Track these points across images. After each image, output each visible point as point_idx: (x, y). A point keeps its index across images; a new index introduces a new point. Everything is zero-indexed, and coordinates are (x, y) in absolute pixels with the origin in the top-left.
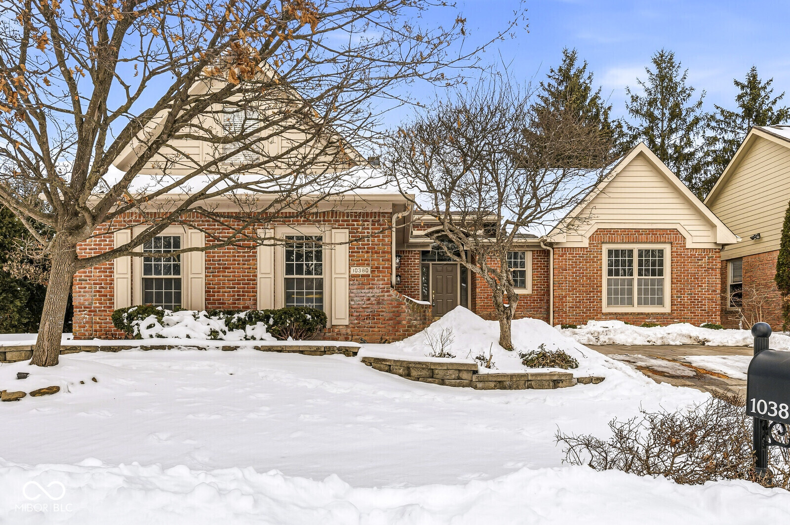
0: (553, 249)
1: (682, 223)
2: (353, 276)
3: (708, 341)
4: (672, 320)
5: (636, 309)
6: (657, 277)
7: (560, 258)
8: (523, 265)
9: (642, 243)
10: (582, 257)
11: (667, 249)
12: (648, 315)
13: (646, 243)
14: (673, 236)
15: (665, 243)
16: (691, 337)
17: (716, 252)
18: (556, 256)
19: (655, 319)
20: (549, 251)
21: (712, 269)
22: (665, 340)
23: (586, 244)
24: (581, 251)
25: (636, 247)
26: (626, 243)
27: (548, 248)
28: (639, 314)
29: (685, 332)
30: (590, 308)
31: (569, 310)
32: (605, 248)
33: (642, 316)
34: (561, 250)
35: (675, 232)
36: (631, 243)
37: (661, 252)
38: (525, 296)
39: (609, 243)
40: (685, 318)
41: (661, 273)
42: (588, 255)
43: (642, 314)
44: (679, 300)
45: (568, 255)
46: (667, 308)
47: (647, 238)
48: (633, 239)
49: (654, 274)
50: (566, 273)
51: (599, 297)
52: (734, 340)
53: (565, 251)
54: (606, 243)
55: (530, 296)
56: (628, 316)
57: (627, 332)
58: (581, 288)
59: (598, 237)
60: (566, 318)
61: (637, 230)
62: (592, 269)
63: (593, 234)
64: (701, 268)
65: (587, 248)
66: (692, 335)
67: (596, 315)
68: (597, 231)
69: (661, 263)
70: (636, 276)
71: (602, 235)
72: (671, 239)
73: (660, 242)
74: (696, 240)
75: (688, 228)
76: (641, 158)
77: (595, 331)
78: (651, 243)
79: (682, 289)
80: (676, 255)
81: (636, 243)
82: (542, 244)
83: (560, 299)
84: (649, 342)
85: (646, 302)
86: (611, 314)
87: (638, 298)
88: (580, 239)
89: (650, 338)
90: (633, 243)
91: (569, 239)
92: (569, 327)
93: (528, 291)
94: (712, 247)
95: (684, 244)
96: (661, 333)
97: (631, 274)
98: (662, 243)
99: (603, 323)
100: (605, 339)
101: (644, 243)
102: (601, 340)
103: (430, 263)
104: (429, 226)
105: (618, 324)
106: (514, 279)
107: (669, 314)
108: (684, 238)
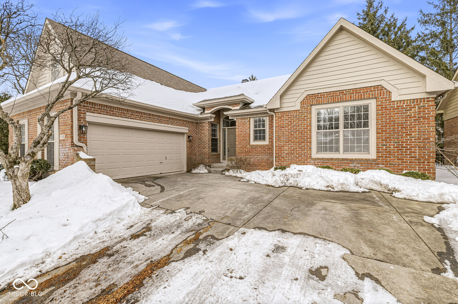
0: (275, 113)
1: (386, 79)
3: (396, 191)
4: (377, 166)
5: (341, 155)
6: (362, 129)
7: (280, 119)
8: (264, 126)
9: (346, 101)
10: (295, 117)
11: (372, 104)
12: (352, 161)
13: (351, 101)
14: (379, 92)
15: (369, 98)
16: (381, 185)
17: (428, 101)
18: (277, 119)
19: (359, 164)
20: (273, 115)
21: (424, 118)
22: (344, 186)
23: (298, 107)
24: (295, 113)
25: (341, 106)
26: (331, 103)
27: (272, 113)
28: (343, 159)
29: (377, 179)
30: (301, 154)
31: (286, 156)
32: (314, 109)
33: (345, 161)
34: (280, 113)
35: (380, 88)
36: (336, 102)
37: (366, 108)
39: (317, 104)
40: (392, 164)
41: (366, 125)
42: (300, 115)
43: (346, 159)
44: (384, 148)
45: (285, 117)
46: (372, 155)
47: (351, 97)
48: (338, 99)
49: (359, 126)
50: (284, 129)
51: (309, 146)
53: (283, 114)
54: (315, 105)
55: (267, 145)
56: (333, 161)
58: (295, 140)
59: (308, 101)
60: (283, 162)
61: (341, 92)
62: (303, 125)
63: (304, 99)
64: (410, 118)
65: (299, 111)
66: (383, 182)
67: (306, 160)
68: (306, 97)
69: (366, 117)
70: (341, 129)
71: (311, 99)
72: (375, 95)
73: (364, 99)
74: (403, 92)
75: (393, 83)
76: (344, 32)
77: (289, 174)
78: (355, 100)
79: (388, 138)
80: (380, 108)
81: (341, 102)
82: (268, 111)
83: (279, 148)
84: (328, 186)
85: (352, 150)
86: (318, 159)
87: (344, 147)
88: (293, 104)
89: (330, 183)
90: (338, 102)
91: (285, 105)
92: (280, 168)
93: (266, 142)
94: (425, 96)
95: (390, 97)
96: (346, 179)
97: (337, 128)
98: (367, 99)
99: (300, 167)
100: (292, 181)
101: (348, 101)
102: (290, 181)
103: (226, 128)
104: (212, 107)
105: (309, 168)
106: (259, 135)
107: (374, 160)
108: (390, 92)
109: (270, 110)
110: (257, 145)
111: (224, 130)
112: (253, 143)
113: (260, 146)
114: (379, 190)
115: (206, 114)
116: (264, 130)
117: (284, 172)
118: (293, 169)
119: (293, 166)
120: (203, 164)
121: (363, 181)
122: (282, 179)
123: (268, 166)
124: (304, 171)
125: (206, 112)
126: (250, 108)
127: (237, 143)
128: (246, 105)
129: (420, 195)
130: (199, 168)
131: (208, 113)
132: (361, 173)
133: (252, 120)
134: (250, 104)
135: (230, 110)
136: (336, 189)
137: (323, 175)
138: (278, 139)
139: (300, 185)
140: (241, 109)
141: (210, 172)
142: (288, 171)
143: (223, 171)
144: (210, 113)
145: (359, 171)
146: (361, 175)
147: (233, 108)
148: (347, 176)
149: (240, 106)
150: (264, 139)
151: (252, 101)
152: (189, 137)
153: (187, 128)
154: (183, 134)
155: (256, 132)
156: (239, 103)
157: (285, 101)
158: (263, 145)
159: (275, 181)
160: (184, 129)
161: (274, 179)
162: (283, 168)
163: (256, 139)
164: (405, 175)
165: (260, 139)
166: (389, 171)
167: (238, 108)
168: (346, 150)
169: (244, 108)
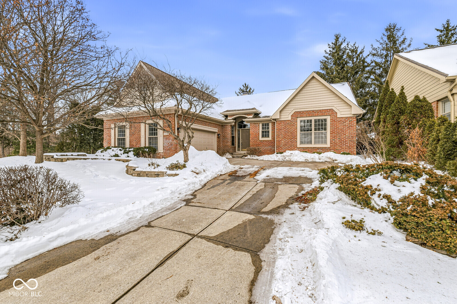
1: (335, 106)
2: (165, 136)
3: (336, 160)
4: (330, 150)
5: (313, 145)
7: (279, 125)
8: (268, 128)
9: (315, 116)
10: (288, 124)
11: (328, 118)
12: (318, 148)
13: (318, 116)
14: (331, 112)
15: (327, 115)
17: (353, 118)
18: (277, 124)
19: (321, 150)
20: (275, 122)
21: (351, 126)
23: (290, 118)
24: (288, 122)
25: (313, 119)
26: (308, 117)
28: (314, 148)
29: (329, 156)
30: (291, 145)
31: (283, 146)
32: (299, 120)
34: (279, 121)
35: (332, 110)
37: (325, 120)
38: (268, 141)
39: (300, 117)
41: (325, 129)
42: (292, 123)
43: (315, 148)
44: (334, 141)
45: (282, 124)
46: (328, 145)
47: (318, 114)
49: (322, 130)
51: (296, 141)
52: (346, 160)
53: (281, 122)
54: (299, 117)
55: (271, 140)
56: (309, 149)
57: (298, 156)
58: (288, 137)
59: (295, 115)
60: (281, 150)
61: (313, 111)
62: (292, 129)
64: (345, 126)
65: (290, 120)
66: (331, 157)
67: (294, 148)
68: (294, 113)
69: (326, 125)
70: (313, 131)
71: (297, 114)
72: (330, 114)
73: (324, 116)
74: (342, 113)
75: (338, 108)
76: (314, 79)
77: (286, 155)
78: (320, 116)
79: (335, 136)
80: (332, 121)
81: (313, 116)
82: (272, 120)
83: (279, 142)
84: (306, 160)
85: (319, 143)
86: (301, 148)
87: (314, 141)
88: (287, 116)
89: (307, 158)
90: (311, 116)
91: (282, 117)
92: (279, 153)
93: (270, 138)
94: (351, 116)
95: (337, 115)
96: (315, 156)
97: (311, 130)
98: (325, 116)
99: (292, 152)
100: (287, 159)
101: (317, 116)
102: (286, 159)
103: (240, 129)
104: (233, 115)
105: (297, 152)
106: (265, 134)
107: (329, 148)
108: (337, 113)
109: (273, 119)
110: (264, 140)
111: (239, 131)
112: (261, 139)
113: (266, 141)
114: (329, 161)
115: (229, 120)
116: (268, 132)
117: (282, 154)
118: (288, 153)
119: (287, 151)
120: (228, 152)
121: (323, 158)
122: (282, 158)
123: (272, 152)
124: (294, 154)
125: (229, 118)
126: (259, 117)
127: (251, 139)
128: (257, 115)
129: (344, 161)
130: (226, 155)
131: (230, 119)
132: (322, 154)
133: (261, 125)
134: (259, 114)
135: (246, 118)
136: (310, 161)
137: (303, 155)
138: (278, 136)
139: (291, 160)
140: (254, 117)
141: (233, 157)
142: (284, 154)
143: (242, 156)
144: (232, 119)
145: (321, 153)
146: (322, 155)
147: (248, 117)
148: (315, 155)
149: (253, 115)
150: (268, 137)
151: (260, 112)
152: (218, 135)
153: (217, 129)
154: (214, 133)
155: (263, 132)
156: (252, 114)
157: (282, 114)
158: (268, 140)
159: (279, 159)
160: (216, 130)
161: (278, 158)
162: (281, 153)
163: (263, 136)
164: (341, 154)
165: (266, 136)
166: (335, 153)
167: (251, 117)
168: (315, 143)
169: (256, 117)
